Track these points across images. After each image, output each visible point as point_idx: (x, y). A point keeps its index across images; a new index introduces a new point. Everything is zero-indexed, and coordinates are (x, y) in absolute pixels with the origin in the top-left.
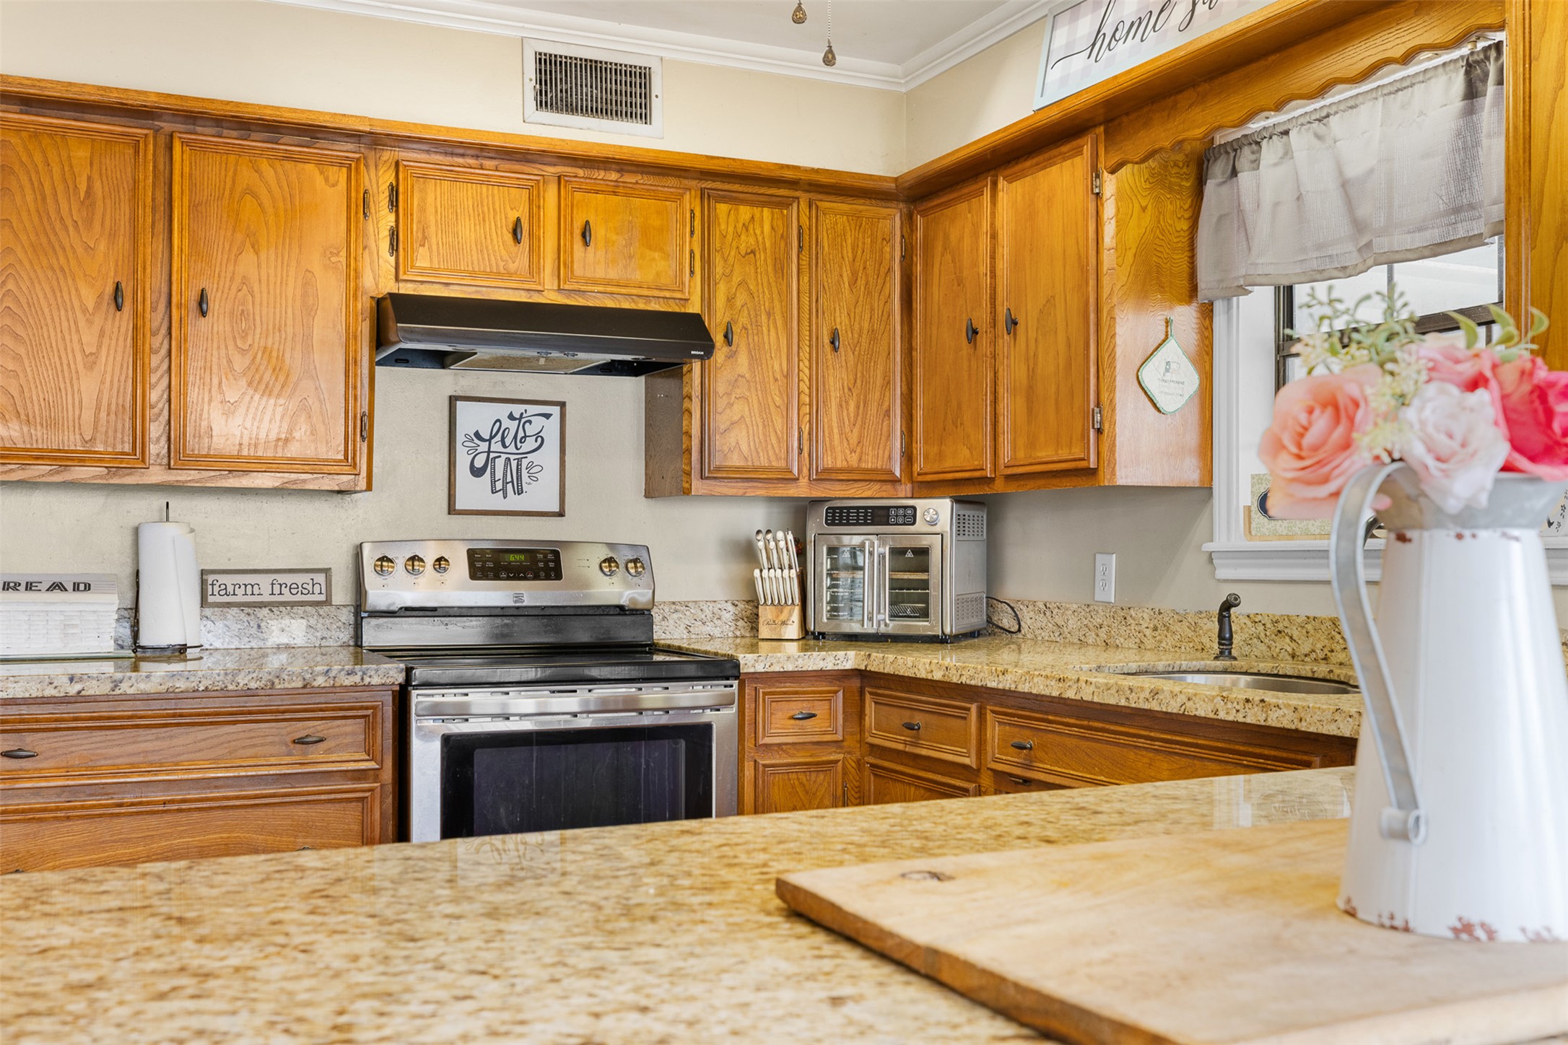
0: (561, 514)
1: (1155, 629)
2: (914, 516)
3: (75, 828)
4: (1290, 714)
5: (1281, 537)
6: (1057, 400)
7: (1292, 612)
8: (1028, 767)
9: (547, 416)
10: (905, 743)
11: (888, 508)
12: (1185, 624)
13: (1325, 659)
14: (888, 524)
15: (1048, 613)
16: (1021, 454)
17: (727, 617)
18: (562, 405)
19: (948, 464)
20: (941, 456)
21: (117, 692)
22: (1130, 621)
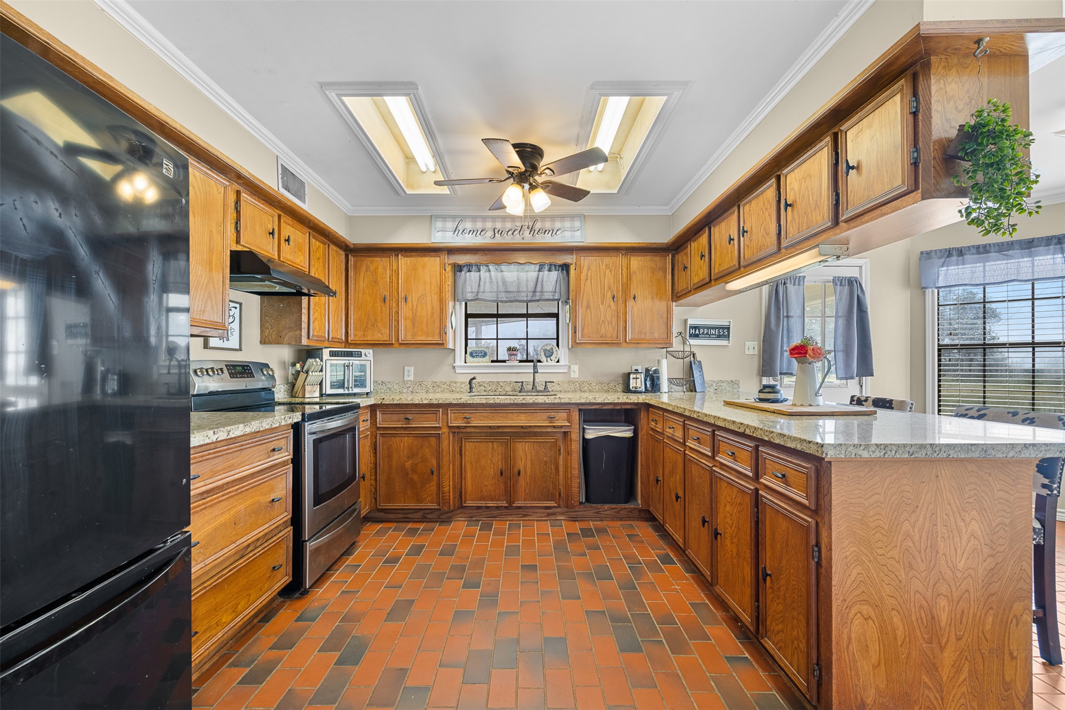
0: (240, 349)
1: (434, 387)
2: (361, 354)
3: (206, 512)
4: (568, 400)
5: (476, 362)
6: (427, 324)
7: (484, 380)
8: (469, 423)
9: (236, 308)
10: (402, 424)
11: (352, 351)
12: (446, 385)
13: (495, 391)
14: (352, 356)
15: (384, 384)
16: (409, 338)
17: (282, 390)
18: (241, 304)
19: (369, 338)
20: (364, 335)
21: (229, 437)
22: (422, 385)
